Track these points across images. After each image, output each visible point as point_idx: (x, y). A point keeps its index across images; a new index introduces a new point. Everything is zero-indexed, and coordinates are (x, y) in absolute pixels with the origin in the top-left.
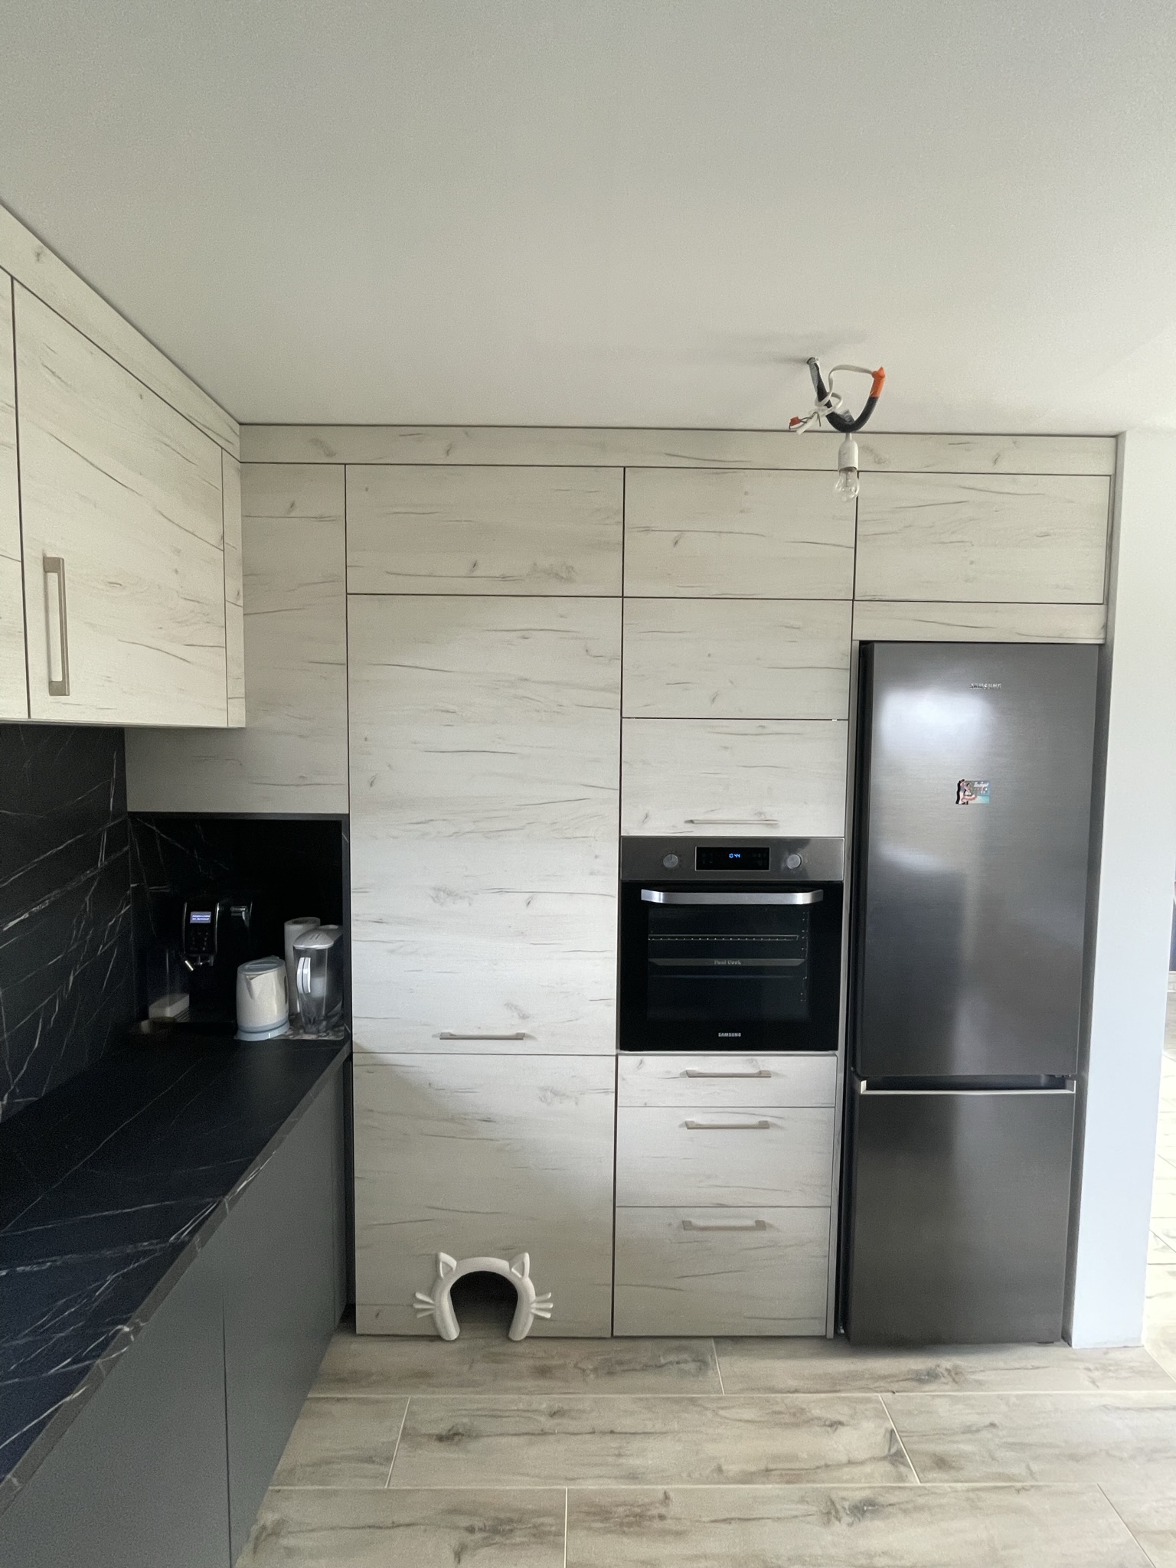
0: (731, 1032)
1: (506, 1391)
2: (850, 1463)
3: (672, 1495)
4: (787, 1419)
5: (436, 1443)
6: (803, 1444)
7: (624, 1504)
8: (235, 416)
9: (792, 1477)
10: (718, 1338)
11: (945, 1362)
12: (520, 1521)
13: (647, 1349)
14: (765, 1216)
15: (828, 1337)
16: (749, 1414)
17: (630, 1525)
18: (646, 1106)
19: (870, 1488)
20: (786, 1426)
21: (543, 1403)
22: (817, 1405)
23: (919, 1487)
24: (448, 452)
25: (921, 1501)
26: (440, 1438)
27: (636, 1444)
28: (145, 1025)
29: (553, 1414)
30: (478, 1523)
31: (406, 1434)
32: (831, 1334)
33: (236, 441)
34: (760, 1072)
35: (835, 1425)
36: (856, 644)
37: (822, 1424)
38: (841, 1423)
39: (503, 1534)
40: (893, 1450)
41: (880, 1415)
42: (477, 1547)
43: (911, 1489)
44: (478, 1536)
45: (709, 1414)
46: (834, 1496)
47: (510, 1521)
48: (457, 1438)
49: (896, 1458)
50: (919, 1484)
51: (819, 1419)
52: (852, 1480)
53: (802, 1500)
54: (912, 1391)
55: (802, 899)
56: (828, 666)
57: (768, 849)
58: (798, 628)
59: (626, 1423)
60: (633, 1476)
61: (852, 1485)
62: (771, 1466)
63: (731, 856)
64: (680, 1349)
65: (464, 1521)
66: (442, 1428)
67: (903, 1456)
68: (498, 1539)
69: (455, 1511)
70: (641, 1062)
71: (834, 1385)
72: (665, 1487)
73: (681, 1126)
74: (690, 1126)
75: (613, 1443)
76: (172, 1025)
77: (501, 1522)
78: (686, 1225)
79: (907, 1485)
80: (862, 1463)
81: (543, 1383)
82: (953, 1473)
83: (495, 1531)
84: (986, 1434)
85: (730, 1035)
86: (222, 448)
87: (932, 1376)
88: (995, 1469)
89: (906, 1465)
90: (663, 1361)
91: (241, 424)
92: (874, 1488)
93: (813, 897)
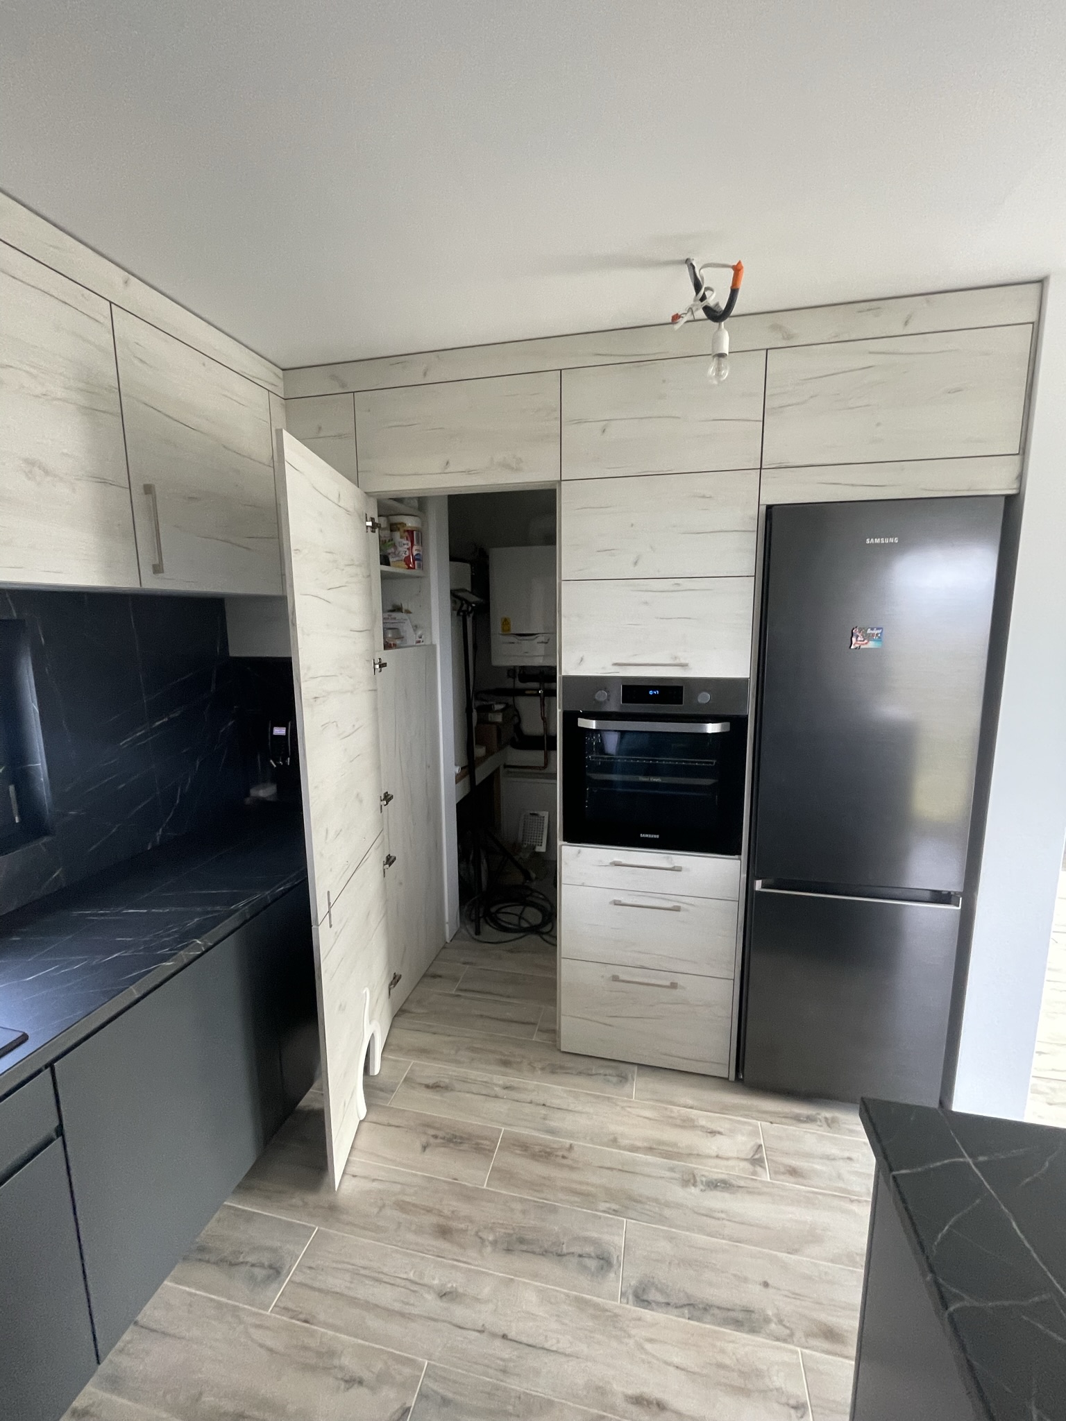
0: (651, 834)
1: (477, 1069)
2: (717, 1157)
3: (576, 1148)
4: (678, 1122)
5: (425, 1089)
6: (685, 1139)
7: (540, 1145)
8: (278, 363)
9: (668, 1155)
10: (640, 1065)
11: (826, 1113)
12: (468, 1139)
13: (582, 1064)
14: (680, 980)
15: (730, 1079)
16: (648, 1113)
17: (541, 1156)
18: (583, 885)
19: (727, 1174)
20: (676, 1126)
21: (500, 1080)
22: (703, 1118)
23: (768, 1182)
24: (425, 374)
25: (765, 1190)
26: (427, 1086)
27: (559, 1114)
28: (248, 801)
29: (506, 1088)
30: (441, 1134)
31: (406, 1080)
32: (732, 1077)
33: (281, 384)
34: (674, 867)
35: (713, 1133)
36: (763, 509)
37: (705, 1130)
38: (720, 1133)
39: (456, 1143)
40: (757, 1157)
41: (755, 1133)
42: (438, 1146)
43: (761, 1181)
44: (439, 1141)
45: (618, 1108)
46: (696, 1172)
47: (461, 1138)
48: (438, 1089)
49: (756, 1161)
50: (769, 1180)
51: (702, 1127)
52: (715, 1167)
53: (672, 1169)
54: (790, 1125)
55: (712, 728)
56: (736, 529)
57: (682, 687)
58: (710, 497)
59: (556, 1102)
60: (552, 1132)
61: (715, 1170)
62: (655, 1146)
63: (651, 693)
64: (608, 1067)
65: (432, 1132)
66: (430, 1082)
67: (763, 1162)
68: (451, 1145)
69: (428, 1126)
70: (579, 852)
71: (724, 1109)
72: (572, 1142)
73: (610, 903)
74: (617, 903)
75: (543, 1111)
76: (262, 802)
77: (455, 1137)
78: (615, 979)
79: (759, 1178)
80: (727, 1159)
81: (503, 1069)
82: (800, 1180)
83: (450, 1141)
84: (841, 1163)
85: (650, 836)
86: (269, 391)
87: (810, 1119)
88: (841, 1185)
89: (765, 1168)
90: (594, 1072)
91: (283, 370)
92: (730, 1175)
93: (722, 727)
